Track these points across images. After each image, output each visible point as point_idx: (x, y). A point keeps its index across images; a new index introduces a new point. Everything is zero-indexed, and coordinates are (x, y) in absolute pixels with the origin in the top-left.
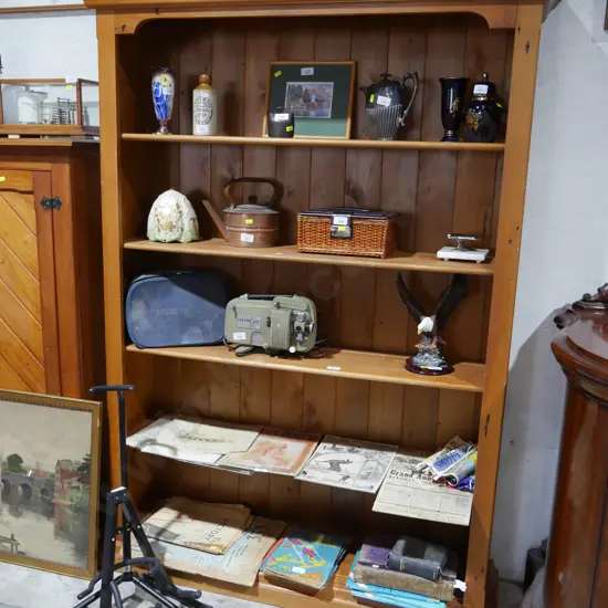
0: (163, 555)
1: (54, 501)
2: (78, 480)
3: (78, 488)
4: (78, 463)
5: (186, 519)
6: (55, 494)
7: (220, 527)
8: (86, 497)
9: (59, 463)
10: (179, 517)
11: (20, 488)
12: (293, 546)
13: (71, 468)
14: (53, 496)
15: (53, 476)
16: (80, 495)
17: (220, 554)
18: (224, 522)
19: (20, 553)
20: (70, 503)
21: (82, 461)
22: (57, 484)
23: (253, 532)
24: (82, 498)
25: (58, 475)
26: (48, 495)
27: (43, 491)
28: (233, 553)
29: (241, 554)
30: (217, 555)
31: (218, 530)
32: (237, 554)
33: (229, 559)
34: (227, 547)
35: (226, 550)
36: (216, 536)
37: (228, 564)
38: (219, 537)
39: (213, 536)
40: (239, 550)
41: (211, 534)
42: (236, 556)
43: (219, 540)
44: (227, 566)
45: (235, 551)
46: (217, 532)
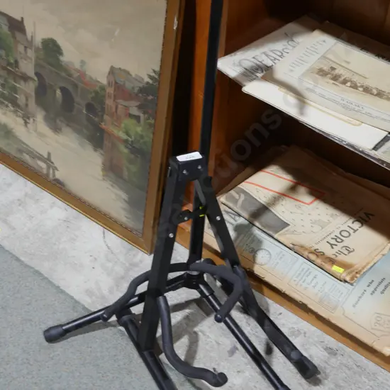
0: (254, 252)
1: (103, 125)
2: (139, 107)
3: (138, 118)
4: (139, 80)
5: (304, 196)
6: (106, 117)
7: (357, 225)
8: (148, 137)
9: (112, 71)
10: (293, 189)
11: (58, 92)
13: (129, 85)
14: (102, 120)
15: (103, 88)
16: (139, 129)
17: (346, 281)
19: (58, 181)
20: (124, 137)
21: (147, 79)
22: (109, 102)
24: (142, 137)
25: (110, 90)
26: (96, 114)
27: (90, 107)
28: (369, 286)
29: (382, 293)
30: (341, 281)
31: (351, 231)
32: (375, 289)
33: (360, 295)
34: (360, 271)
35: (358, 275)
36: (347, 242)
37: (357, 303)
38: (352, 247)
39: (342, 241)
40: (380, 283)
41: (340, 236)
42: (373, 292)
43: (350, 252)
44: (354, 306)
45: (373, 281)
46: (350, 235)
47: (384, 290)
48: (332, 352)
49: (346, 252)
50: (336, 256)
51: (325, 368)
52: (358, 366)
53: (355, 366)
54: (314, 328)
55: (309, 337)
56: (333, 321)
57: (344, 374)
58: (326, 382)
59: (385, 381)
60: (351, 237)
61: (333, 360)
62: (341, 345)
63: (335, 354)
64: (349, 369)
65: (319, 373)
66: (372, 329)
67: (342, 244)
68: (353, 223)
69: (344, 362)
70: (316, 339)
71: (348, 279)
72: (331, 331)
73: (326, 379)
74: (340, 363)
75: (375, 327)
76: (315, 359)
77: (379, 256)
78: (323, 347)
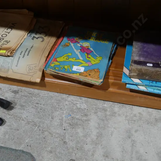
7: (9, 30)
12: (72, 44)
17: (9, 56)
18: (12, 26)
23: (37, 33)
28: (21, 54)
29: (28, 55)
30: (7, 57)
31: (7, 34)
32: (24, 55)
33: (18, 60)
34: (15, 49)
35: (14, 51)
36: (5, 39)
37: (17, 64)
38: (8, 40)
39: (3, 39)
40: (26, 52)
41: (2, 37)
42: (24, 56)
43: (8, 43)
44: (17, 66)
45: (22, 52)
46: (7, 35)
47: (28, 54)
48: (16, 92)
49: (6, 43)
50: (2, 46)
51: (14, 101)
52: (30, 94)
53: (28, 95)
54: (5, 85)
55: (3, 90)
56: (9, 77)
57: (24, 100)
58: (16, 106)
59: (44, 96)
60: (7, 36)
61: (17, 95)
62: (19, 87)
63: (18, 93)
64: (26, 97)
65: (12, 104)
66: (28, 73)
67: (3, 41)
68: (7, 30)
69: (23, 94)
70: (7, 89)
71: (9, 54)
72: (12, 82)
73: (16, 105)
74: (21, 96)
75: (29, 72)
76: (9, 98)
77: (23, 40)
78: (11, 92)
